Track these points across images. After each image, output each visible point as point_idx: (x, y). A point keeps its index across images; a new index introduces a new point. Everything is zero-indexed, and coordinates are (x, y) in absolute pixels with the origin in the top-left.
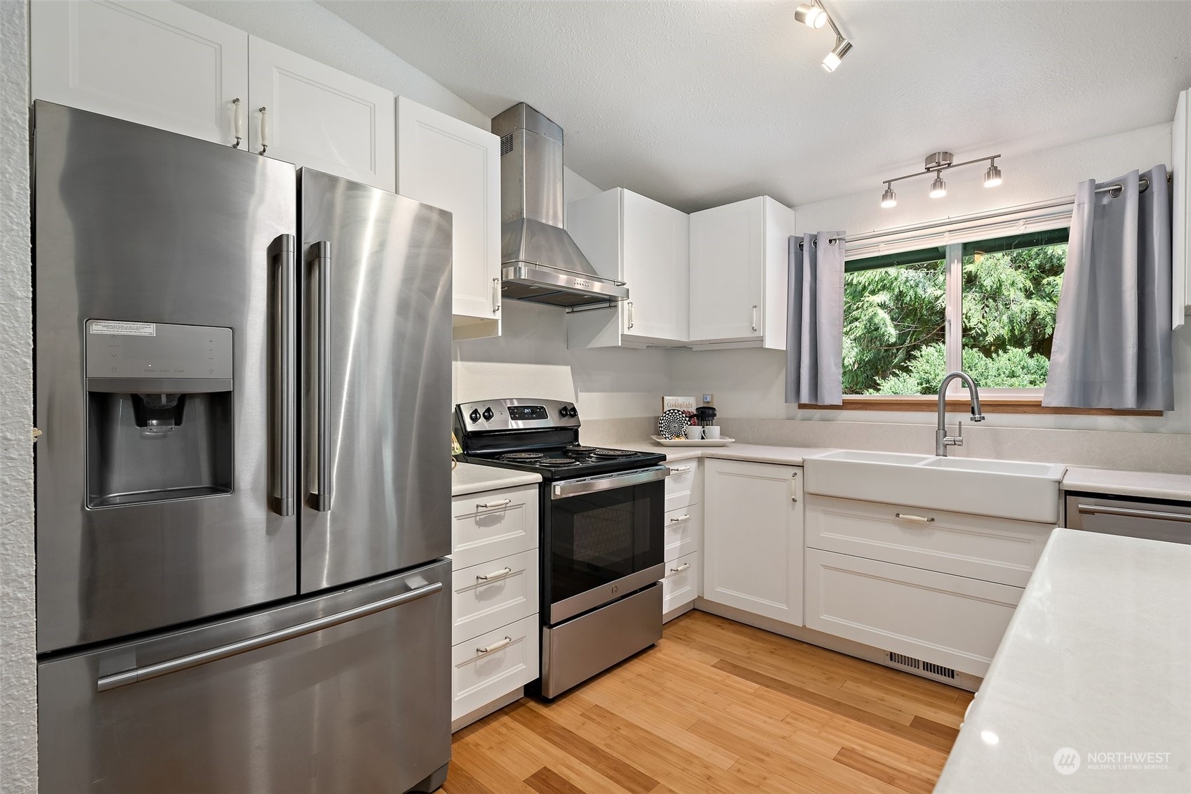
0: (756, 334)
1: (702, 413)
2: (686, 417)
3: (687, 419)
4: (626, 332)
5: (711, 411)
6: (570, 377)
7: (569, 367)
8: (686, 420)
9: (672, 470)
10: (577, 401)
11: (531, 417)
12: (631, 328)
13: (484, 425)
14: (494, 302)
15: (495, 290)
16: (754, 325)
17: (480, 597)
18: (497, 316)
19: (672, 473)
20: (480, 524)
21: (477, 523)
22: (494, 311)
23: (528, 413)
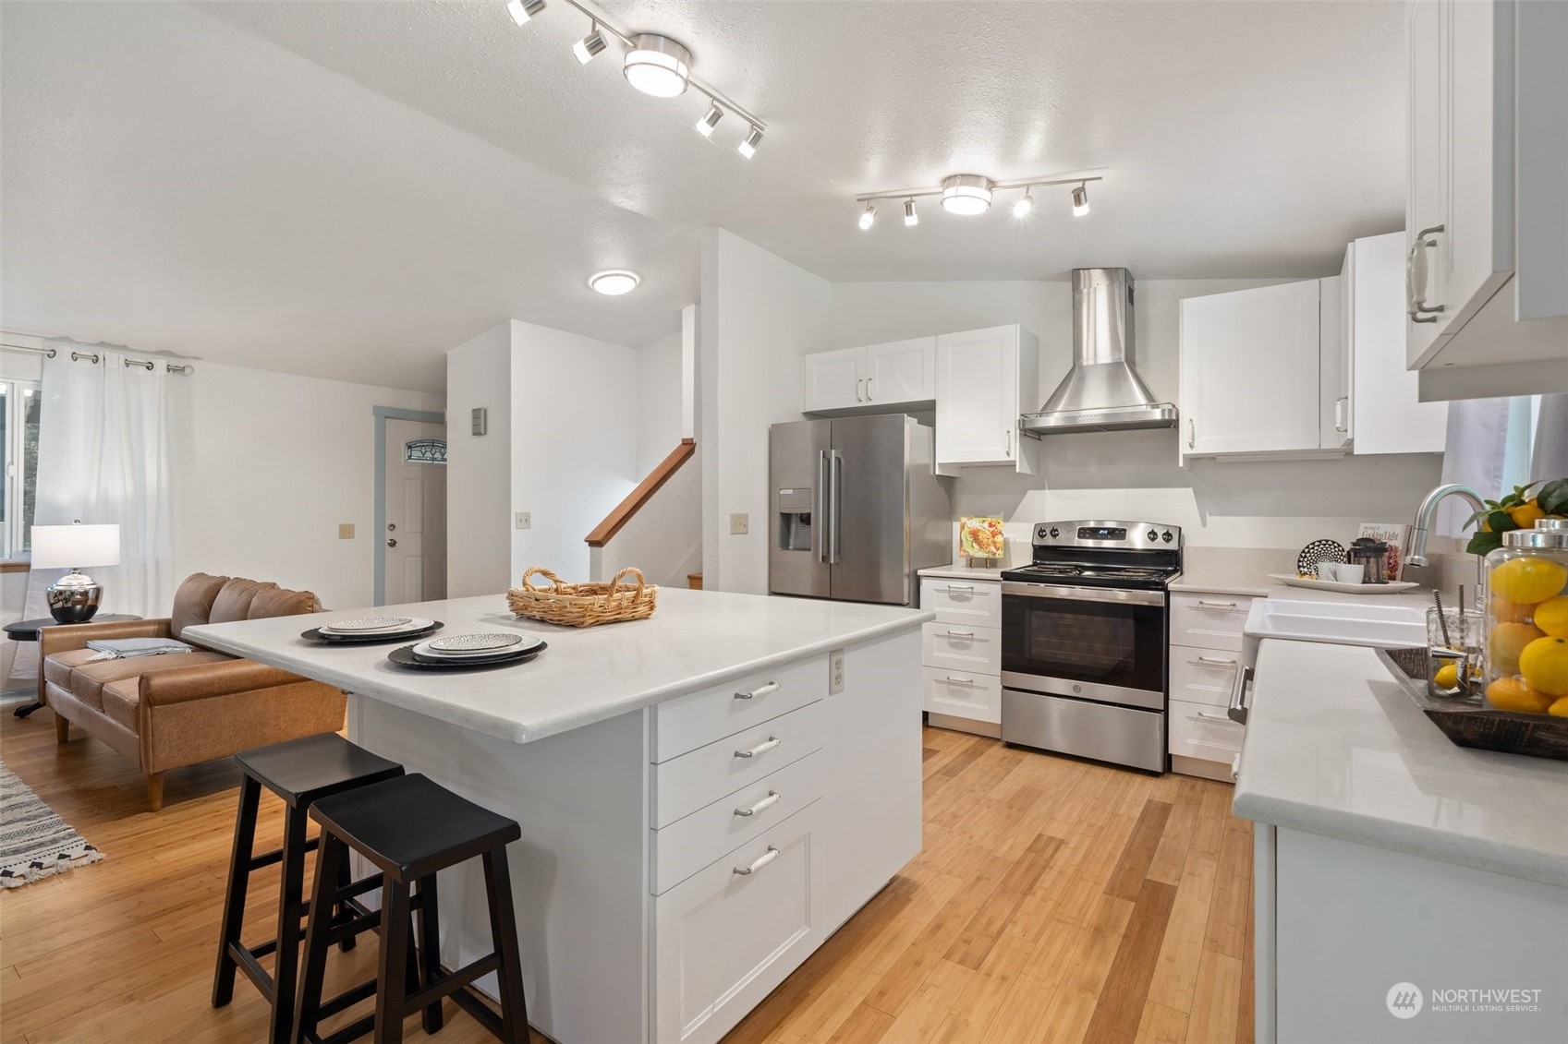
0: (1347, 438)
4: (1188, 451)
7: (1190, 490)
8: (1342, 555)
9: (1201, 603)
10: (1204, 525)
11: (1104, 537)
12: (1191, 446)
13: (1049, 541)
14: (1009, 448)
15: (1009, 438)
16: (1338, 425)
17: (952, 645)
18: (1012, 458)
19: (1201, 606)
20: (953, 598)
21: (950, 597)
22: (1008, 454)
23: (1103, 534)
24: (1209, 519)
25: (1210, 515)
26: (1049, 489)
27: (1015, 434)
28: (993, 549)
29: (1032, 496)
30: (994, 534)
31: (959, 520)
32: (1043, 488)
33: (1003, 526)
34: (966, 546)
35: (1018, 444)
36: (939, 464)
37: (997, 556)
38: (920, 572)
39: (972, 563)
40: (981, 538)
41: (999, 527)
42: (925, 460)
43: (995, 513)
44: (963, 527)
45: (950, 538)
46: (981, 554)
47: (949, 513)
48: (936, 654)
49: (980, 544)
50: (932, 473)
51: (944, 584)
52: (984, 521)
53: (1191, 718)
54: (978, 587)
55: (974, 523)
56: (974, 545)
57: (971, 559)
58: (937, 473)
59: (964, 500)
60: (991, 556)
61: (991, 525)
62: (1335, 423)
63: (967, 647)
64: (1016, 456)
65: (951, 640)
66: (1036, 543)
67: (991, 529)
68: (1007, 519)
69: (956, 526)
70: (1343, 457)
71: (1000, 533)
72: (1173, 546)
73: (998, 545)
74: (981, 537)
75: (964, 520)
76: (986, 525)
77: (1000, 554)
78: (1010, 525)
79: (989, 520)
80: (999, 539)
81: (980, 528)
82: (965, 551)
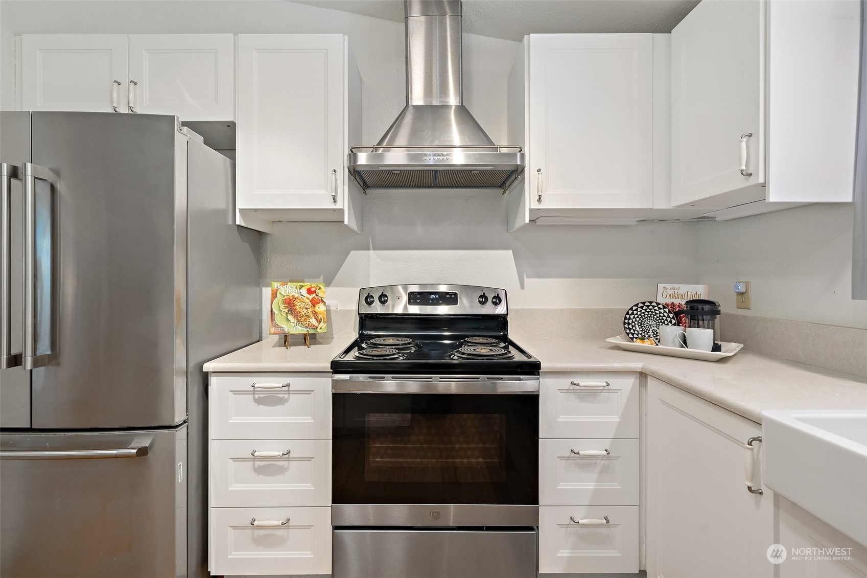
0: (752, 181)
1: (692, 308)
2: (670, 312)
3: (671, 315)
4: (535, 205)
5: (707, 308)
6: (513, 261)
7: (511, 252)
8: (669, 316)
9: (572, 383)
10: (522, 287)
11: (435, 303)
12: (539, 200)
13: (377, 308)
14: (336, 192)
15: (336, 180)
16: (744, 167)
17: (258, 471)
18: (339, 206)
19: (572, 387)
20: (258, 401)
21: (256, 400)
22: (335, 200)
23: (434, 299)
24: (527, 281)
25: (527, 277)
26: (374, 249)
27: (343, 176)
28: (313, 321)
29: (355, 256)
30: (314, 303)
31: (271, 286)
32: (368, 249)
33: (325, 293)
34: (279, 319)
35: (346, 187)
36: (240, 210)
37: (319, 330)
38: (208, 367)
39: (286, 340)
40: (298, 308)
41: (320, 293)
42: (221, 203)
43: (314, 276)
44: (274, 295)
45: (258, 308)
46: (300, 330)
47: (258, 277)
48: (234, 487)
49: (297, 315)
50: (230, 222)
51: (245, 382)
52: (301, 287)
53: (561, 526)
54: (297, 383)
55: (289, 290)
56: (290, 317)
57: (286, 336)
58: (238, 223)
59: (275, 262)
60: (311, 331)
61: (310, 291)
62: (741, 165)
63: (282, 470)
64: (343, 203)
65: (257, 463)
66: (363, 311)
67: (311, 297)
68: (328, 283)
69: (267, 292)
70: (635, 223)
71: (322, 301)
72: (500, 310)
73: (320, 316)
74: (299, 306)
75: (275, 285)
76: (304, 291)
77: (322, 327)
78: (330, 289)
79: (307, 285)
80: (321, 308)
81: (296, 295)
82: (277, 326)
